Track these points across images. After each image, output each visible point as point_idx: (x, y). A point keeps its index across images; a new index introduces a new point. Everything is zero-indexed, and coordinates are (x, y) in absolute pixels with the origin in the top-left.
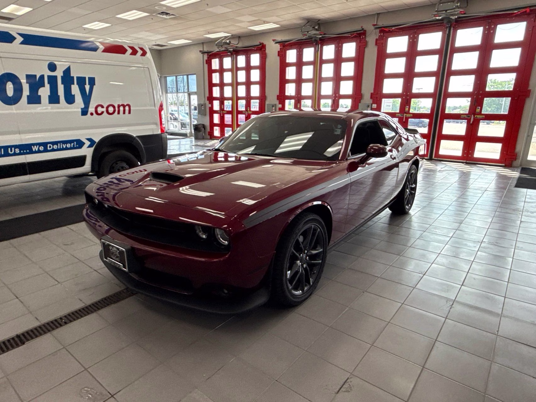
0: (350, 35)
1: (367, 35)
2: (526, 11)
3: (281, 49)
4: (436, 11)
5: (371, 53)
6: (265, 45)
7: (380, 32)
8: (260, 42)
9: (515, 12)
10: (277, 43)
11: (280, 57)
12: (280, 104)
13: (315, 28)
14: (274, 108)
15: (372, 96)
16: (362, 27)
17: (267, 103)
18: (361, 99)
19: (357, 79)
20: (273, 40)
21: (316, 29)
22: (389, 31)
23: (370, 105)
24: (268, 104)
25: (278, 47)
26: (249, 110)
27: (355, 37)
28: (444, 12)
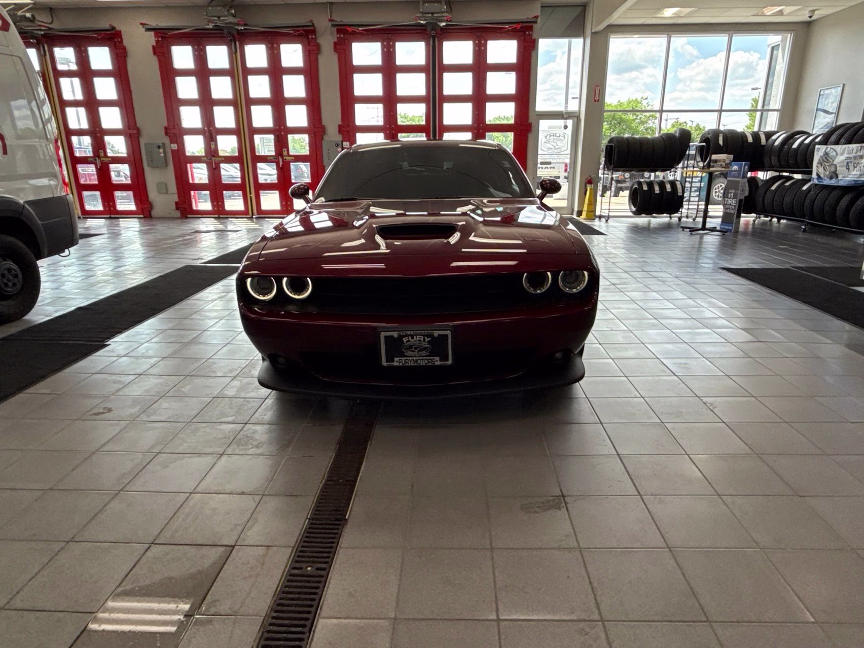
0: (292, 32)
1: (318, 35)
2: (516, 28)
3: (157, 42)
4: (421, 12)
5: (328, 63)
6: (120, 32)
7: (339, 31)
8: (110, 25)
9: (507, 27)
10: (148, 30)
11: (159, 57)
12: (172, 142)
13: (230, 11)
14: (161, 150)
15: (341, 129)
16: (311, 21)
17: (143, 142)
18: (325, 134)
19: (313, 102)
20: (142, 24)
21: (232, 13)
22: (354, 33)
23: (340, 143)
24: (146, 145)
25: (150, 39)
26: (102, 154)
27: (299, 35)
28: (430, 15)
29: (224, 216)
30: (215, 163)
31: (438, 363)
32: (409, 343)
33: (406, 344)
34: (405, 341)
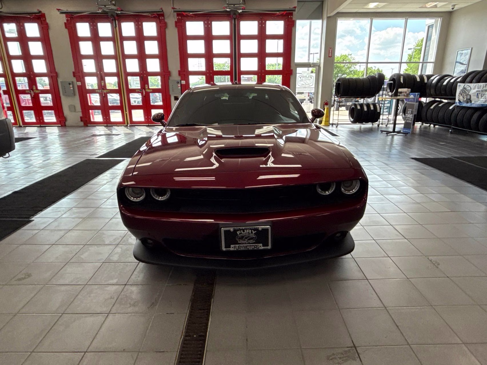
0: (150, 15)
1: (166, 17)
2: (283, 14)
3: (67, 20)
4: (227, 4)
5: (172, 34)
6: (44, 14)
7: (178, 15)
8: (38, 10)
9: (278, 13)
10: (62, 13)
11: (69, 30)
12: (77, 81)
13: (112, 2)
14: (71, 86)
15: (180, 73)
16: (161, 9)
17: (60, 80)
18: (170, 76)
19: (163, 56)
20: (58, 10)
21: (113, 4)
22: (187, 16)
23: (180, 81)
24: (61, 82)
25: (63, 19)
26: (34, 88)
27: (155, 17)
28: (233, 6)
29: (110, 125)
30: (104, 93)
31: (262, 248)
32: (241, 235)
33: (239, 236)
34: (238, 234)
